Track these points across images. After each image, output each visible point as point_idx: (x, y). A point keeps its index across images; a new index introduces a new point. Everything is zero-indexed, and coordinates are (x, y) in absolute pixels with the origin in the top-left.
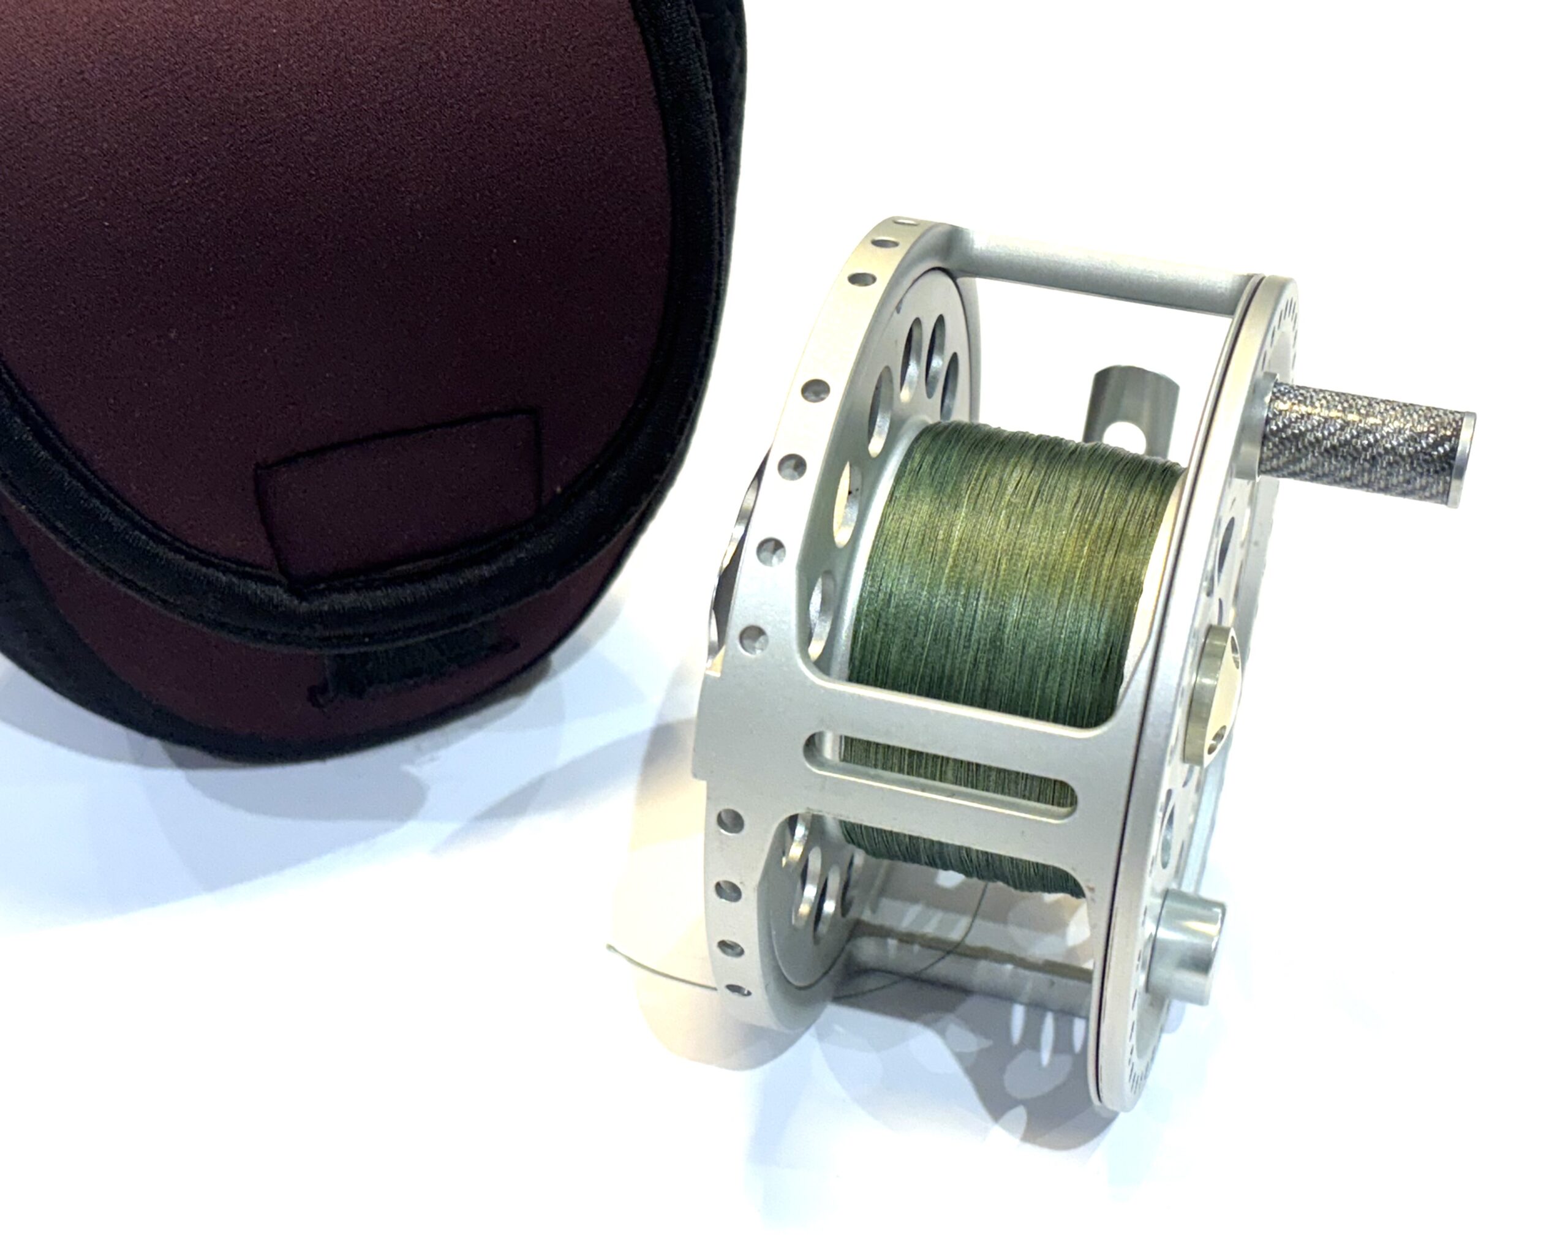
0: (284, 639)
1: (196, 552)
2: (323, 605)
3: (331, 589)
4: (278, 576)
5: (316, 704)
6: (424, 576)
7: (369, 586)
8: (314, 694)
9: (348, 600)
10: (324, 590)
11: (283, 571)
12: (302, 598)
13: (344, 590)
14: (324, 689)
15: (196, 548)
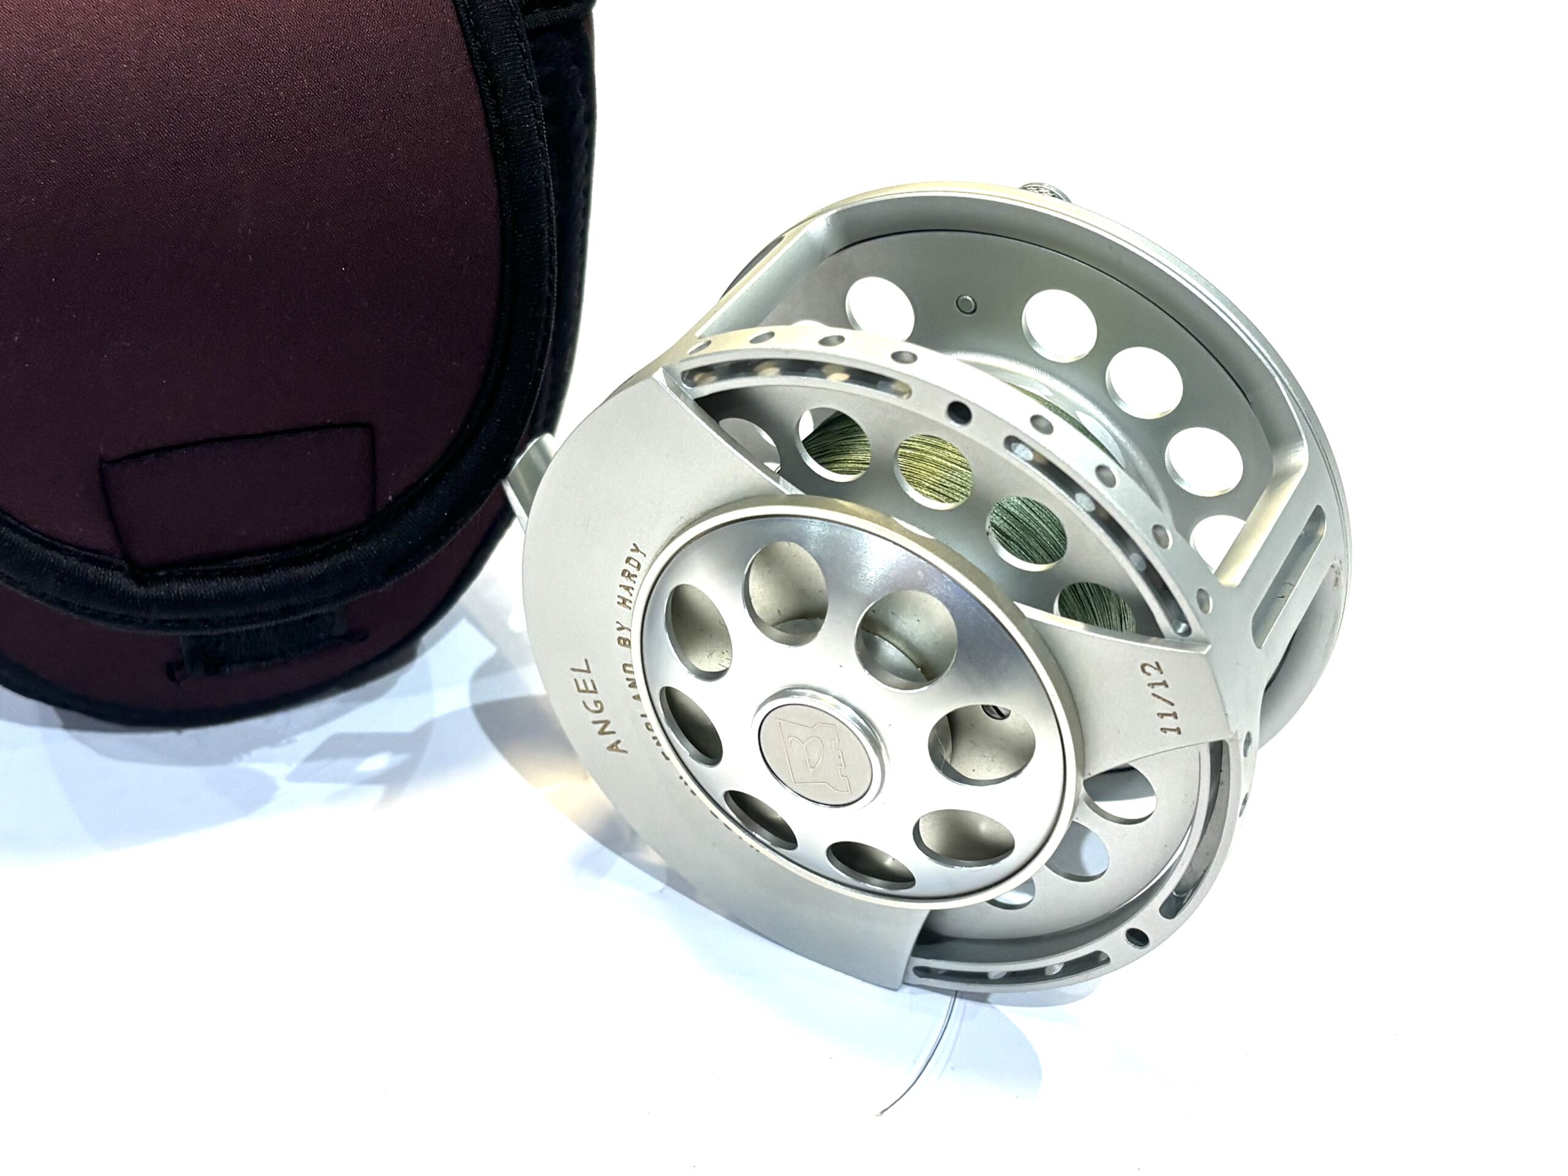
0: (123, 620)
1: (40, 536)
2: (159, 591)
3: (169, 578)
4: (117, 561)
5: (172, 678)
6: (259, 570)
7: (208, 576)
8: (172, 670)
9: (183, 588)
10: (162, 577)
11: (126, 556)
12: (140, 582)
13: (183, 578)
14: (180, 665)
15: (39, 532)
